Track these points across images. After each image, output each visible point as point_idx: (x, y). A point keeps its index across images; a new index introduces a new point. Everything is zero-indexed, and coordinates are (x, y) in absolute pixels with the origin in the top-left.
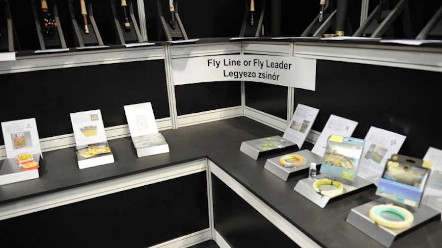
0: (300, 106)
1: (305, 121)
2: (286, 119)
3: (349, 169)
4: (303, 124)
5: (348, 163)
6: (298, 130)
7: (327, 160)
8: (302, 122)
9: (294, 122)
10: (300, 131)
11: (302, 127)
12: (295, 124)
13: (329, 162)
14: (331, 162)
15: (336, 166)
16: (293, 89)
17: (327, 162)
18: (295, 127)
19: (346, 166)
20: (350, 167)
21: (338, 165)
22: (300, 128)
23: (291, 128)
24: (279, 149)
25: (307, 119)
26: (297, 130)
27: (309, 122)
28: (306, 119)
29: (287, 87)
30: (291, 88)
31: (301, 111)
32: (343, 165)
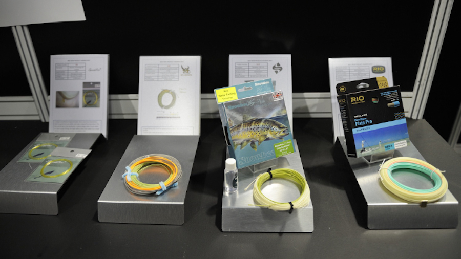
0: (56, 60)
1: (86, 84)
2: (29, 93)
3: (281, 138)
4: (84, 91)
5: (275, 128)
6: (81, 105)
7: (240, 142)
8: (80, 89)
9: (59, 93)
10: (85, 106)
11: (86, 96)
12: (64, 98)
13: (245, 143)
14: (248, 141)
15: (260, 142)
16: (26, 29)
17: (241, 144)
18: (68, 102)
19: (275, 134)
20: (282, 134)
21: (262, 139)
22: (81, 100)
23: (58, 106)
24: (84, 161)
25: (90, 79)
26: (77, 106)
27: (99, 83)
28: (87, 81)
29: (10, 28)
30: (19, 29)
31: (66, 68)
32: (269, 135)
